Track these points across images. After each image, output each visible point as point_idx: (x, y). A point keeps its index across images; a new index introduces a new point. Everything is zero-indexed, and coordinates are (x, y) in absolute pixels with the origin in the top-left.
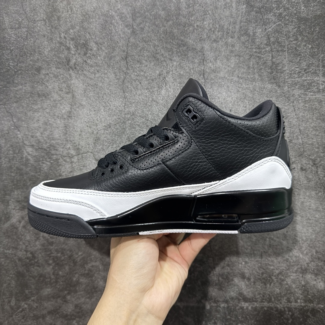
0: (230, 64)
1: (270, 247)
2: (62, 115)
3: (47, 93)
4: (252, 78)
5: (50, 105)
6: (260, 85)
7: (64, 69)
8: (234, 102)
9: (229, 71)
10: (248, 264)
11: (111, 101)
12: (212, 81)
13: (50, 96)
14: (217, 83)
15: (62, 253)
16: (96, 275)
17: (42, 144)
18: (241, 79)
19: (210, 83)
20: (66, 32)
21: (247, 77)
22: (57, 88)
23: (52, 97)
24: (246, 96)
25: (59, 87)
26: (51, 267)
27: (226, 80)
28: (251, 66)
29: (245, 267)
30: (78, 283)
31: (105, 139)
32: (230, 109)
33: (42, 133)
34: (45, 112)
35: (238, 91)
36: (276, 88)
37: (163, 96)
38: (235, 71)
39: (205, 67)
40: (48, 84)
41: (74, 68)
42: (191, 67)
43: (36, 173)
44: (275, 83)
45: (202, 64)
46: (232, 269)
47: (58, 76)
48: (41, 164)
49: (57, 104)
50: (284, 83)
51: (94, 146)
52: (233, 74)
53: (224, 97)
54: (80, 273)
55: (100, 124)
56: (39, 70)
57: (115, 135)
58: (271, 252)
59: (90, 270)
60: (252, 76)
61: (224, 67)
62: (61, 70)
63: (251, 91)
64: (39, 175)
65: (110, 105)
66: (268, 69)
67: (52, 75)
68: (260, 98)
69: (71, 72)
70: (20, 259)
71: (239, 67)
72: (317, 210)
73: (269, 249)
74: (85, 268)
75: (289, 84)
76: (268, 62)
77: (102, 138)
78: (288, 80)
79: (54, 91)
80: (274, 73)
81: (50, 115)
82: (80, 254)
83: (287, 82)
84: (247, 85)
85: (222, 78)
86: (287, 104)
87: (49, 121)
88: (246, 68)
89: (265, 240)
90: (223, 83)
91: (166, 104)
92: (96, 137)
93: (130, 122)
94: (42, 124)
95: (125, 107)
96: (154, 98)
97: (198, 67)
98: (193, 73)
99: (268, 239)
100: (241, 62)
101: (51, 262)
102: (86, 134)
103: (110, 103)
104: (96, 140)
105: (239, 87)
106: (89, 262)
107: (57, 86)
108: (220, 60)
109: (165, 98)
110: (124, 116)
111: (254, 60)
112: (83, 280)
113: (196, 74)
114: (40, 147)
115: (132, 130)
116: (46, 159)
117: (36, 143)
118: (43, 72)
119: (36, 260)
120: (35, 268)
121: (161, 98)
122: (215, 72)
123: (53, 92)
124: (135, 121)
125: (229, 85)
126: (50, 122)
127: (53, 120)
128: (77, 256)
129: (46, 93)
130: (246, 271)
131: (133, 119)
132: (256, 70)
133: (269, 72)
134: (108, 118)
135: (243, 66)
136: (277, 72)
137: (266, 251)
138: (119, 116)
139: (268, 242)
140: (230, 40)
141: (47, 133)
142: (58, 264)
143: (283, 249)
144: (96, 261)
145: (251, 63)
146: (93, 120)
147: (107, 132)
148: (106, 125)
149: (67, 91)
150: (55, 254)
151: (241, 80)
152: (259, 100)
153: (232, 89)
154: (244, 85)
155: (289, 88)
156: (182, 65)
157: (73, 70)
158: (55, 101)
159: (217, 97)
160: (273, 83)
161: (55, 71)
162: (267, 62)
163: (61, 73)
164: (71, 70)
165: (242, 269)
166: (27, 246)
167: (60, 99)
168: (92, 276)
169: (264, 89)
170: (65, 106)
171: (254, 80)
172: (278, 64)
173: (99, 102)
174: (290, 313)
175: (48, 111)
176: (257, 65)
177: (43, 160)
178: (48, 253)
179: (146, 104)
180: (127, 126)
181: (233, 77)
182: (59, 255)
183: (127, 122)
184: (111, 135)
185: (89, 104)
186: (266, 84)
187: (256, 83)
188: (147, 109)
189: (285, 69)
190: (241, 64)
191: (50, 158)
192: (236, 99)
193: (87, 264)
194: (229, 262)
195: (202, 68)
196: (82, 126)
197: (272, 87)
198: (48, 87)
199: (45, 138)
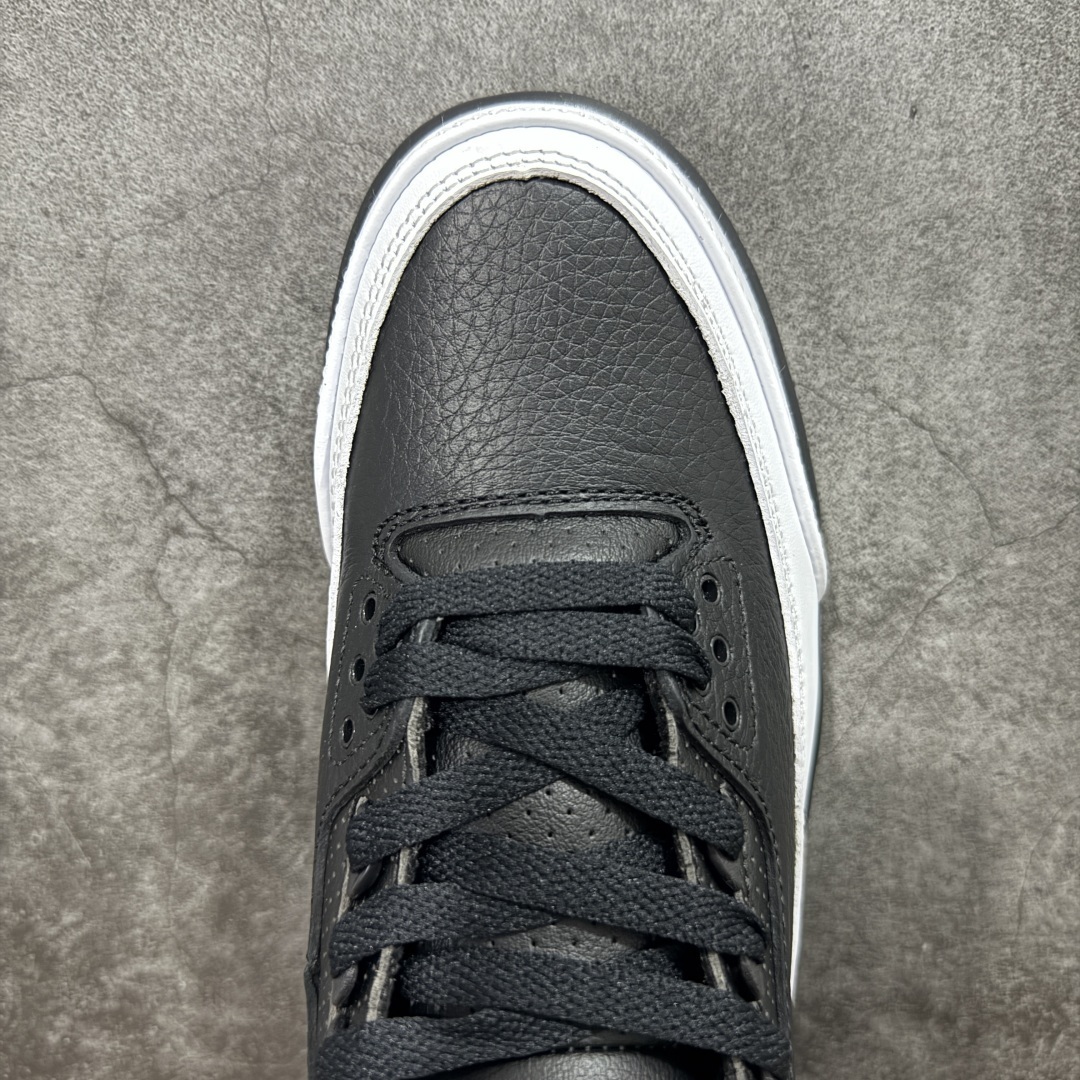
1: (1069, 864)
8: (939, 57)
10: (949, 952)
11: (180, 53)
16: (160, 1019)
29: (935, 964)
30: (71, 1057)
31: (155, 288)
32: (913, 97)
37: (505, 17)
46: (864, 978)
51: (95, 333)
53: (878, 26)
54: (78, 1012)
55: (120, 197)
57: (216, 263)
58: (1069, 890)
59: (127, 996)
65: (179, 81)
73: (1061, 877)
74: (100, 985)
77: (136, 286)
82: (68, 918)
89: (1048, 833)
91: (520, 65)
92: (103, 281)
93: (301, 180)
95: (271, 84)
96: (449, 25)
99: (1060, 829)
102: (41, 260)
103: (178, 62)
104: (100, 298)
106: (119, 956)
109: (519, 25)
110: (261, 145)
112: (94, 1042)
115: (317, 235)
121: (495, 26)
124: (332, 173)
128: (53, 931)
130: (936, 983)
131: (320, 163)
134: (168, 161)
137: (1044, 887)
138: (230, 142)
139: (1059, 842)
144: (156, 955)
146: (79, 175)
147: (162, 251)
148: (158, 203)
159: (837, 27)
165: (919, 976)
168: (143, 1023)
173: (108, 58)
179: (399, 67)
180: (284, 206)
183: (285, 183)
184: (187, 267)
185: (45, 71)
188: (407, 95)
192: (947, 39)
193: (111, 966)
194: (853, 943)
196: (14, 215)
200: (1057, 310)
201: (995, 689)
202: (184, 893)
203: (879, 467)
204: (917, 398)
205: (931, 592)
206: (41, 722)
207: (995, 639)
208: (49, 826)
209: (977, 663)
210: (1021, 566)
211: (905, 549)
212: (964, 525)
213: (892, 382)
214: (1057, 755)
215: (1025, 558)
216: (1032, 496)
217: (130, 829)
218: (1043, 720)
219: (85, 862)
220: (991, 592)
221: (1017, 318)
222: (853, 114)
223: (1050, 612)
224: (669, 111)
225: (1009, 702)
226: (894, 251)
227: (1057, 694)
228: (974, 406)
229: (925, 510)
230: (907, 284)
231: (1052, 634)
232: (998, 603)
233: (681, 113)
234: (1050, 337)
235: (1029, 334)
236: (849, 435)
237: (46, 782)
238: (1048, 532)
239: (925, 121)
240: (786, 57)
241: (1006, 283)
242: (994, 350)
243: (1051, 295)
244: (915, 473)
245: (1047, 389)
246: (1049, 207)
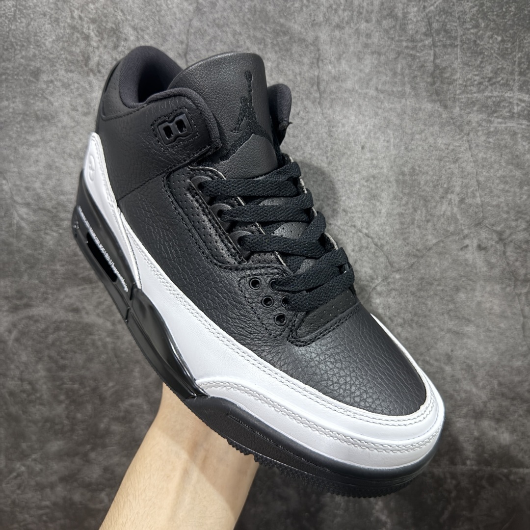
0: (362, 66)
2: (78, 153)
3: (52, 115)
4: (399, 92)
5: (58, 135)
6: (413, 105)
7: (80, 73)
8: (369, 133)
9: (360, 78)
12: (333, 97)
13: (56, 120)
14: (340, 99)
15: (81, 384)
16: (137, 419)
17: (44, 202)
18: (382, 93)
19: (329, 99)
20: (83, 8)
21: (393, 91)
22: (69, 105)
23: (59, 121)
24: (389, 123)
25: (71, 105)
26: (64, 405)
27: (356, 95)
28: (399, 70)
30: (108, 432)
32: (362, 144)
33: (43, 183)
34: (48, 148)
35: (377, 114)
36: (439, 109)
38: (371, 80)
39: (321, 72)
40: (52, 99)
41: (96, 72)
42: (297, 71)
43: (35, 250)
44: (439, 100)
45: (315, 67)
47: (69, 85)
48: (43, 236)
49: (68, 133)
50: (454, 101)
52: (368, 84)
53: (352, 124)
54: (111, 416)
56: (36, 74)
59: (127, 412)
60: (400, 89)
61: (353, 73)
62: (74, 75)
63: (398, 115)
64: (40, 254)
66: (428, 77)
67: (58, 84)
68: (413, 127)
69: (91, 77)
70: (12, 394)
71: (378, 72)
72: (503, 316)
74: (119, 407)
75: (462, 102)
76: (428, 64)
78: (460, 97)
79: (63, 112)
80: (437, 85)
81: (56, 152)
82: (111, 384)
83: (459, 99)
84: (392, 103)
85: (349, 91)
86: (458, 137)
87: (55, 162)
88: (390, 74)
90: (351, 100)
94: (44, 167)
97: (308, 71)
98: (301, 82)
100: (381, 65)
101: (62, 397)
105: (378, 107)
106: (126, 397)
107: (68, 103)
108: (347, 61)
111: (404, 62)
112: (116, 428)
113: (305, 85)
114: (41, 207)
116: (51, 227)
117: (35, 200)
118: (44, 77)
119: (38, 395)
120: (37, 407)
122: (337, 81)
123: (61, 113)
125: (361, 103)
126: (57, 164)
127: (62, 161)
128: (105, 388)
129: (50, 114)
132: (406, 79)
133: (427, 83)
135: (384, 71)
136: (442, 82)
140: (363, 26)
141: (52, 183)
142: (75, 401)
143: (444, 379)
144: (137, 397)
145: (399, 66)
149: (86, 110)
150: (68, 385)
151: (382, 96)
152: (412, 130)
153: (366, 111)
154: (386, 105)
155: (461, 109)
156: (281, 66)
157: (95, 75)
158: (64, 127)
159: (340, 124)
160: (435, 101)
161: (64, 76)
162: (425, 65)
163: (75, 79)
164: (91, 75)
166: (22, 372)
167: (73, 124)
168: (131, 421)
169: (421, 112)
170: (81, 137)
171: (402, 95)
172: (445, 68)
174: (454, 482)
175: (53, 144)
176: (409, 69)
177: (46, 229)
178: (58, 383)
181: (368, 91)
182: (76, 386)
186: (423, 102)
187: (406, 100)
189: (455, 77)
190: (381, 67)
191: (57, 225)
192: (372, 128)
193: (123, 401)
195: (316, 73)
197: (434, 109)
198: (52, 105)
199: (49, 192)
200: (407, 203)
201: (395, 316)
202: (147, 376)
203: (357, 248)
204: (367, 229)
205: (373, 286)
206: (108, 320)
207: (394, 300)
208: (107, 354)
209: (389, 307)
210: (401, 278)
211: (365, 272)
212: (383, 265)
213: (359, 224)
214: (417, 338)
215: (402, 276)
216: (403, 257)
217: (132, 355)
218: (411, 326)
219: (117, 366)
220: (392, 286)
221: (395, 206)
222: (345, 148)
223: (411, 292)
224: (294, 148)
225: (400, 321)
226: (358, 187)
227: (416, 319)
228: (384, 231)
229: (371, 261)
230: (362, 196)
231: (412, 299)
232: (394, 290)
233: (297, 148)
234: (405, 210)
235: (399, 210)
236: (347, 239)
237: (108, 339)
238: (409, 268)
239: (366, 150)
240: (327, 133)
241: (392, 196)
242: (389, 215)
243: (405, 199)
244: (367, 250)
245: (406, 226)
246: (403, 174)
